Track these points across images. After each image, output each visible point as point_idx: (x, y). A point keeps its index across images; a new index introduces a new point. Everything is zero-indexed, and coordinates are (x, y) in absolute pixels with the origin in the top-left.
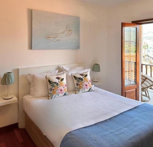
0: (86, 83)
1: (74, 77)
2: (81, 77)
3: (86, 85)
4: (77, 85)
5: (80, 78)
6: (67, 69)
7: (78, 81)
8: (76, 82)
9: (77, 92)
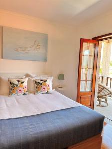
0: (44, 87)
1: (35, 82)
2: (41, 82)
3: (44, 89)
4: (37, 88)
5: (39, 83)
6: (34, 76)
7: (38, 85)
8: (36, 85)
9: (36, 93)
